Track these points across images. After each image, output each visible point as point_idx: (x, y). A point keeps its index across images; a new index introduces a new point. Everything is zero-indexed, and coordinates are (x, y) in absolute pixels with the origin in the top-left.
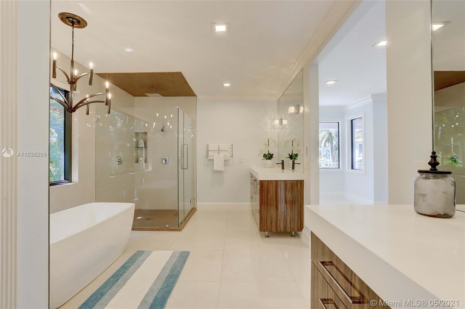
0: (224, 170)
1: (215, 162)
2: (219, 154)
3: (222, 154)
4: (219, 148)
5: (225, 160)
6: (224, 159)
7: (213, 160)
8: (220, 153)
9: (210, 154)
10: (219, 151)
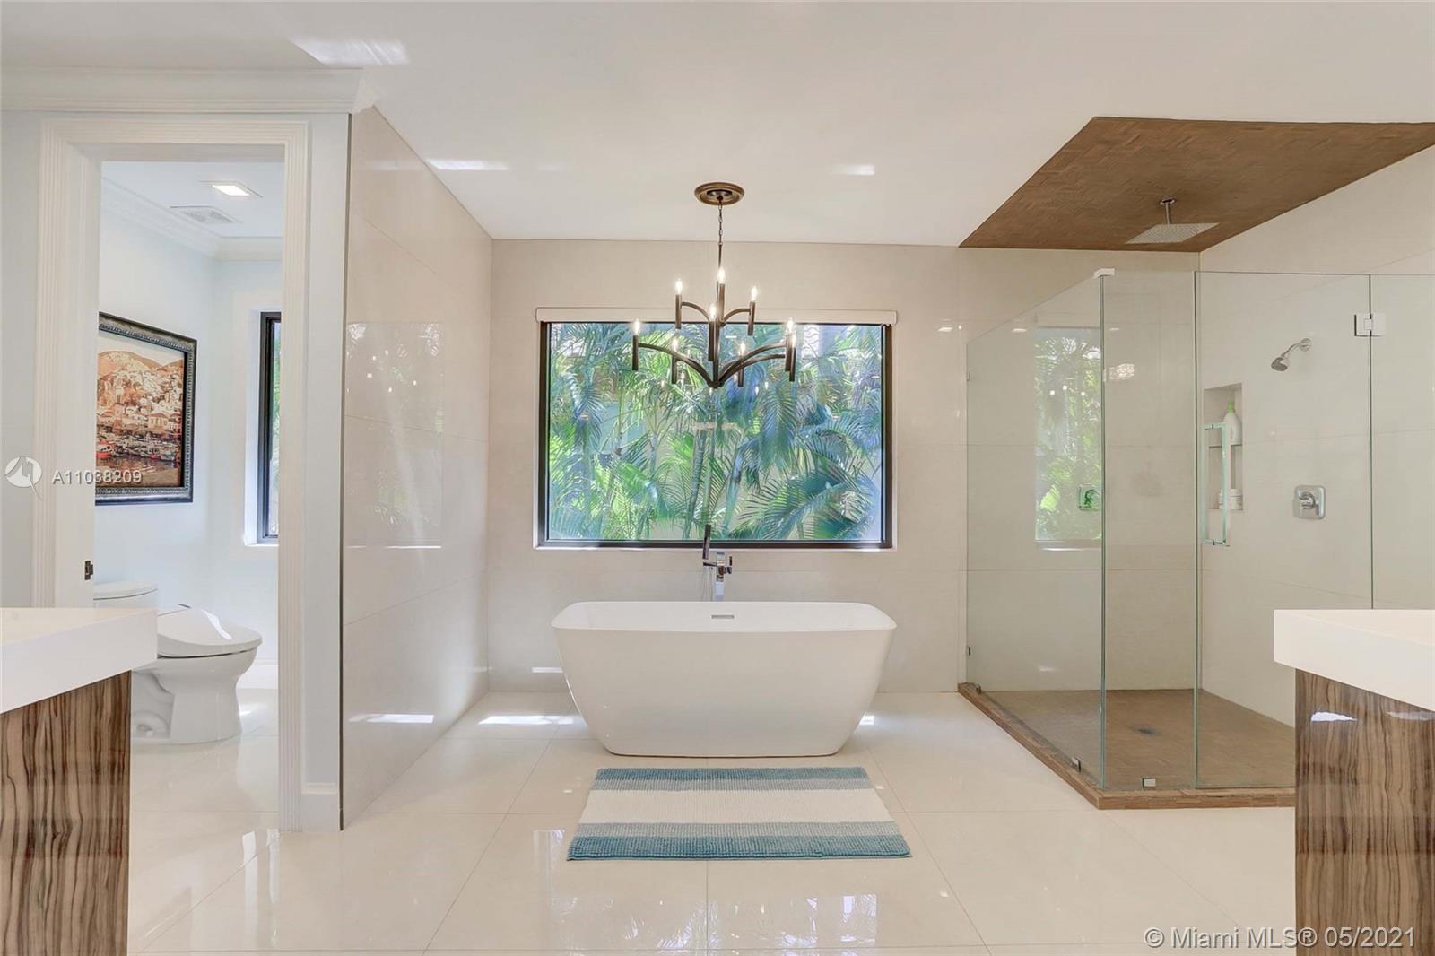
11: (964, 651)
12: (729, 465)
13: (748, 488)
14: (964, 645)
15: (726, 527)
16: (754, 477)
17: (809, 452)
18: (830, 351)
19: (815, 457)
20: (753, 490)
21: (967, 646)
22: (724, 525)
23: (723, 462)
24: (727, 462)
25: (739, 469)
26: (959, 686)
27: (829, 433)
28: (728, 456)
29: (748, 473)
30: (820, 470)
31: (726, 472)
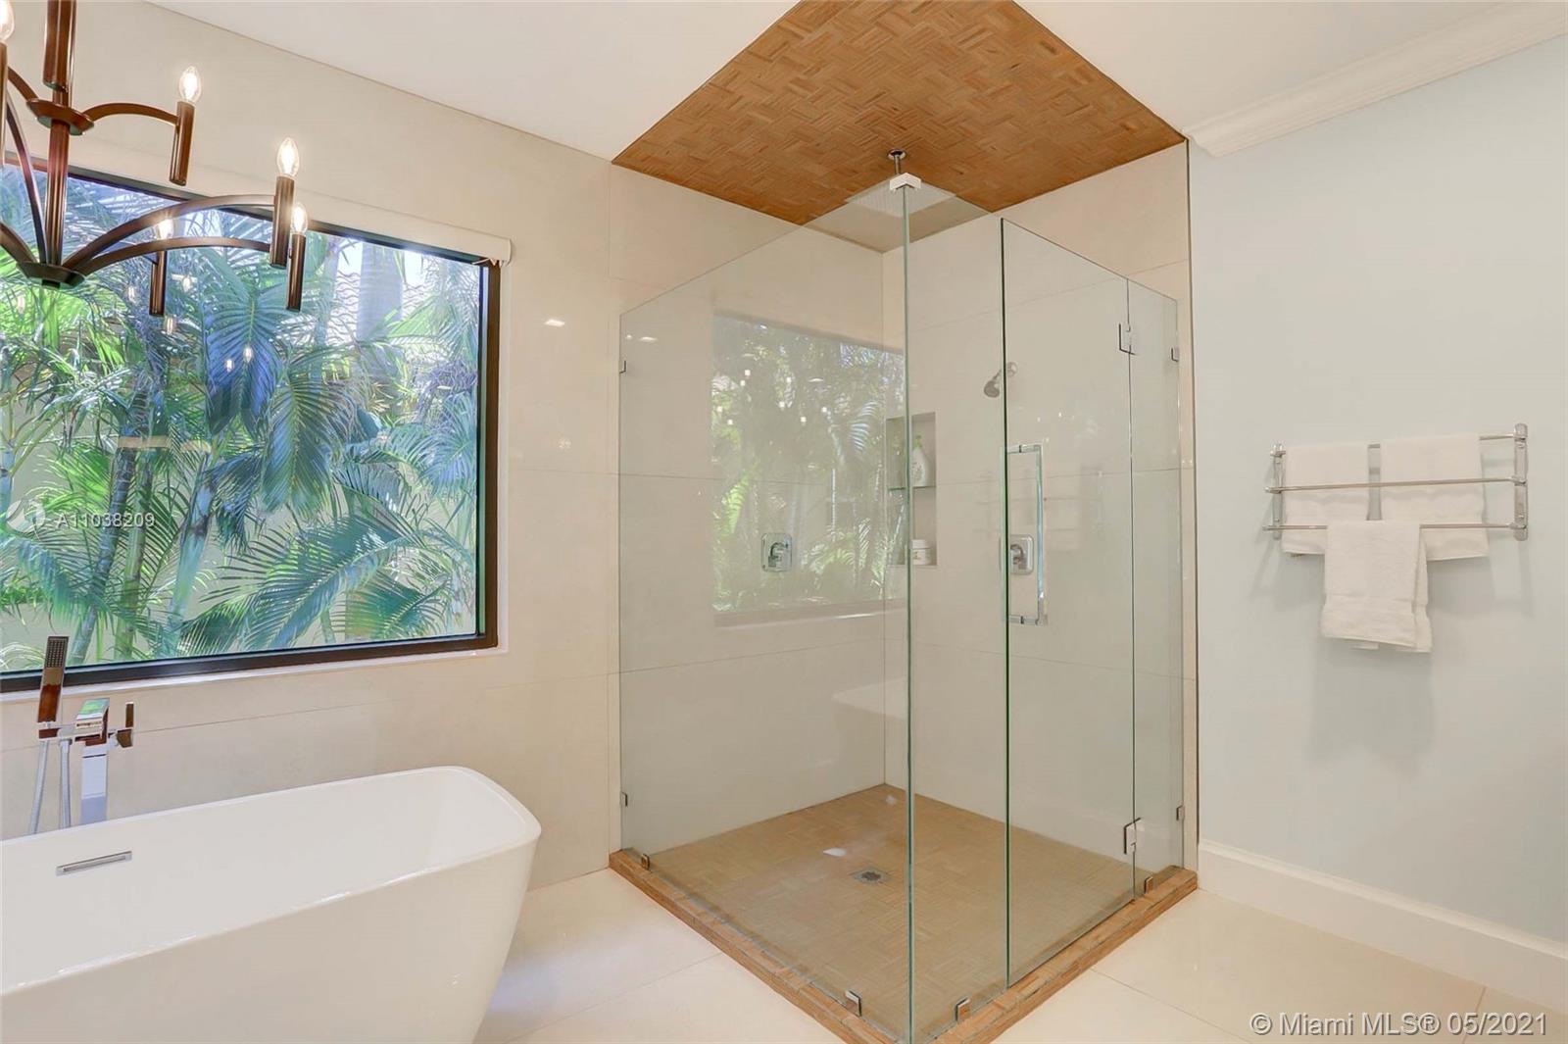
0: (1424, 644)
1: (1337, 576)
2: (1374, 513)
3: (1402, 518)
4: (1374, 471)
5: (1433, 566)
6: (1429, 552)
7: (1319, 558)
8: (1387, 505)
9: (1296, 510)
10: (1375, 490)
11: (617, 799)
12: (183, 505)
13: (224, 545)
14: (618, 791)
15: (176, 613)
16: (233, 525)
17: (339, 488)
18: (378, 335)
19: (350, 494)
20: (231, 548)
21: (622, 793)
22: (172, 609)
23: (170, 499)
24: (178, 499)
25: (205, 513)
26: (611, 859)
27: (378, 457)
28: (183, 490)
29: (220, 520)
30: (358, 513)
31: (177, 516)
